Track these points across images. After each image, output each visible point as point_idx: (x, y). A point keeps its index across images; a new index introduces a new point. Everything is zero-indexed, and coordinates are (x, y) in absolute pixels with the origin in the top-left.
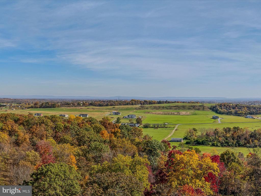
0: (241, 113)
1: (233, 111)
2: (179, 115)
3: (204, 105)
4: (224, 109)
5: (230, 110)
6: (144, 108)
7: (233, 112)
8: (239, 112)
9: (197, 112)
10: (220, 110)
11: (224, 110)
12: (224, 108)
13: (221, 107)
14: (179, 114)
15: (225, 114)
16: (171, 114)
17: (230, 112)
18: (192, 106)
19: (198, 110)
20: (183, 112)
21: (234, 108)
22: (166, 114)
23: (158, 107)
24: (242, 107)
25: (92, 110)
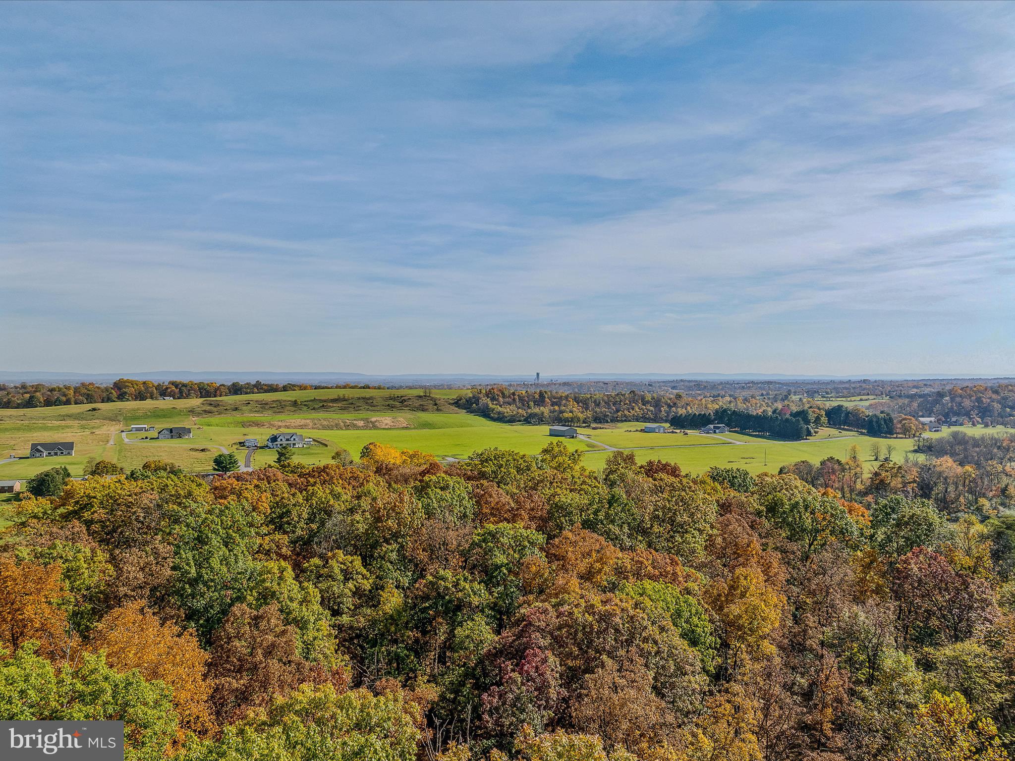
15: (520, 421)
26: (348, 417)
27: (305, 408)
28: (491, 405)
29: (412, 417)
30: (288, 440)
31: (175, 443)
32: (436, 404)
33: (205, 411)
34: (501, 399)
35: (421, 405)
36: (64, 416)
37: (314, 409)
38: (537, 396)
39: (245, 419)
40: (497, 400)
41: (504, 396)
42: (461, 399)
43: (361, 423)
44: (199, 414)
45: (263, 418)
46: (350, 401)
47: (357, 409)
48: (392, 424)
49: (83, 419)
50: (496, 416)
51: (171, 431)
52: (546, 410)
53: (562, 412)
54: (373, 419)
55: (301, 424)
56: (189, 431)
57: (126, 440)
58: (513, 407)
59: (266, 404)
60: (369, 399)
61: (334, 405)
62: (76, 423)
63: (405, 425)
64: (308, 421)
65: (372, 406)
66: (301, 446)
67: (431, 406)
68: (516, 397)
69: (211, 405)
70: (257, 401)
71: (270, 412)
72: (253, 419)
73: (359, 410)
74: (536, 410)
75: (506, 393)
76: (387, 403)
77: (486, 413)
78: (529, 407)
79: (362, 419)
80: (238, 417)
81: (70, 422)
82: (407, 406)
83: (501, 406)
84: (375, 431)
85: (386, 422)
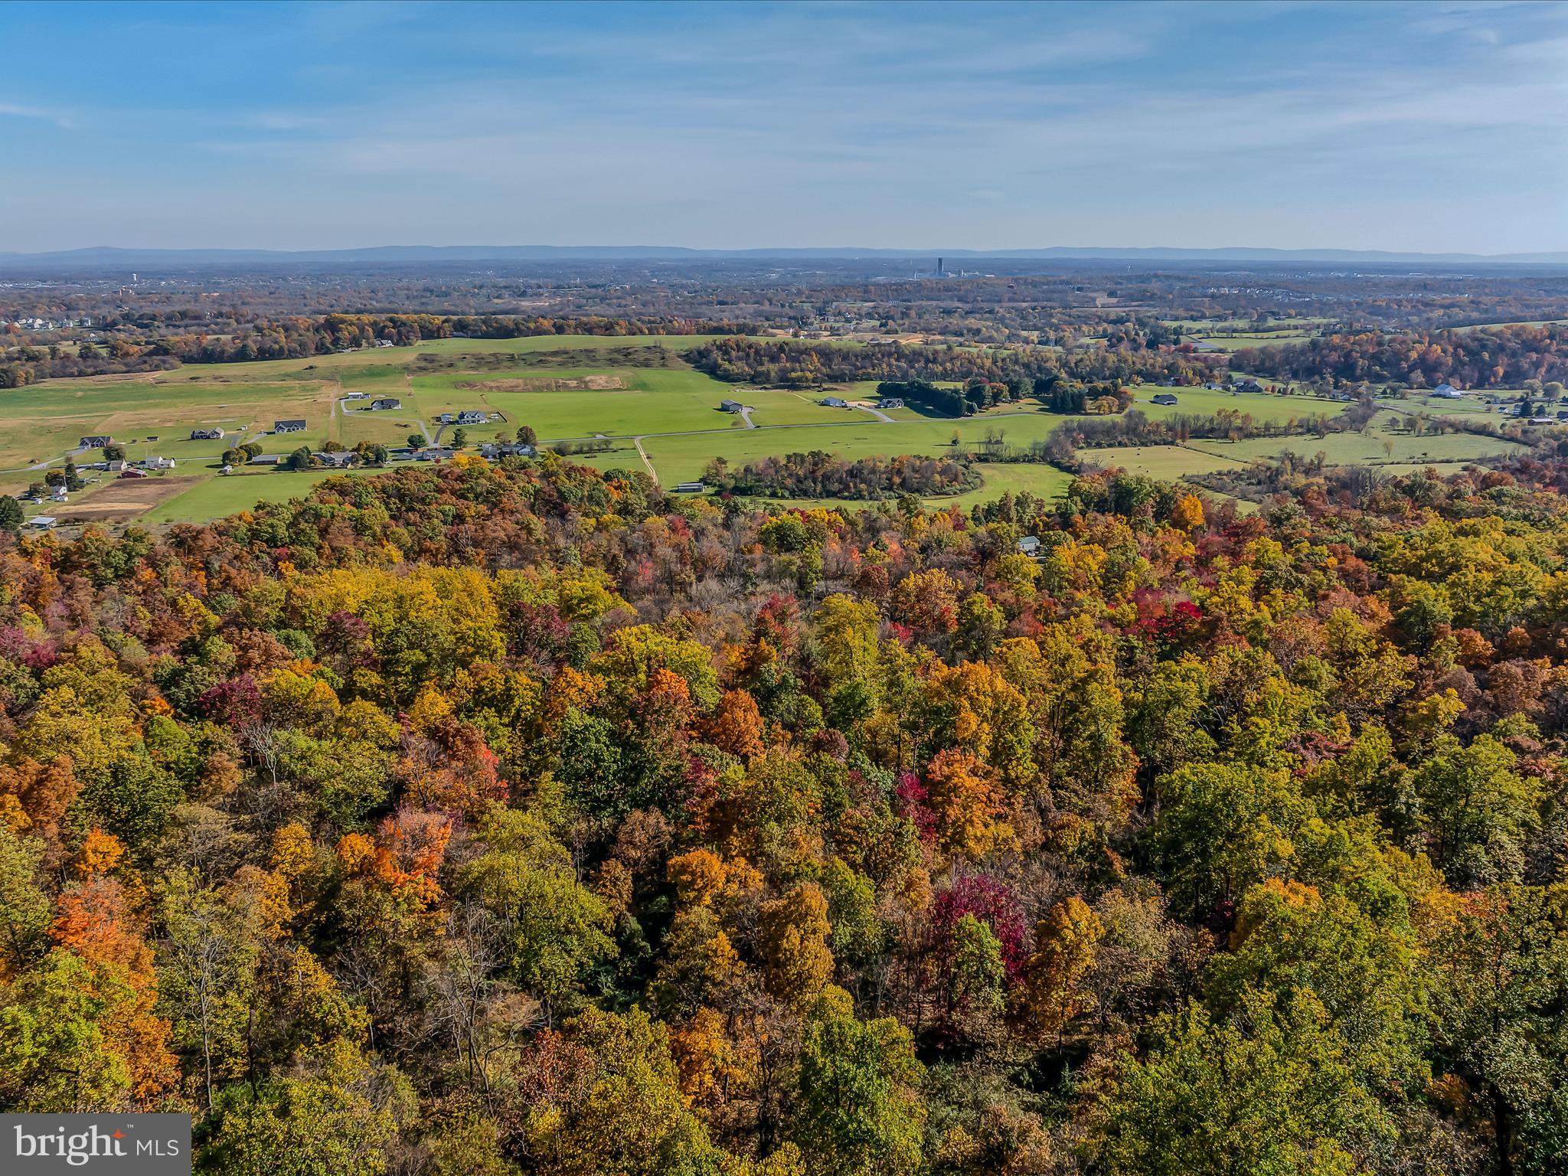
0: (799, 379)
1: (773, 368)
2: (587, 389)
3: (664, 346)
4: (740, 364)
5: (762, 364)
6: (436, 364)
7: (773, 374)
8: (793, 375)
9: (646, 374)
10: (726, 365)
11: (739, 367)
12: (740, 359)
13: (726, 353)
14: (584, 387)
16: (558, 388)
17: (761, 374)
18: (617, 351)
19: (647, 366)
20: (599, 378)
21: (774, 359)
22: (538, 389)
23: (492, 359)
24: (802, 352)
25: (218, 386)
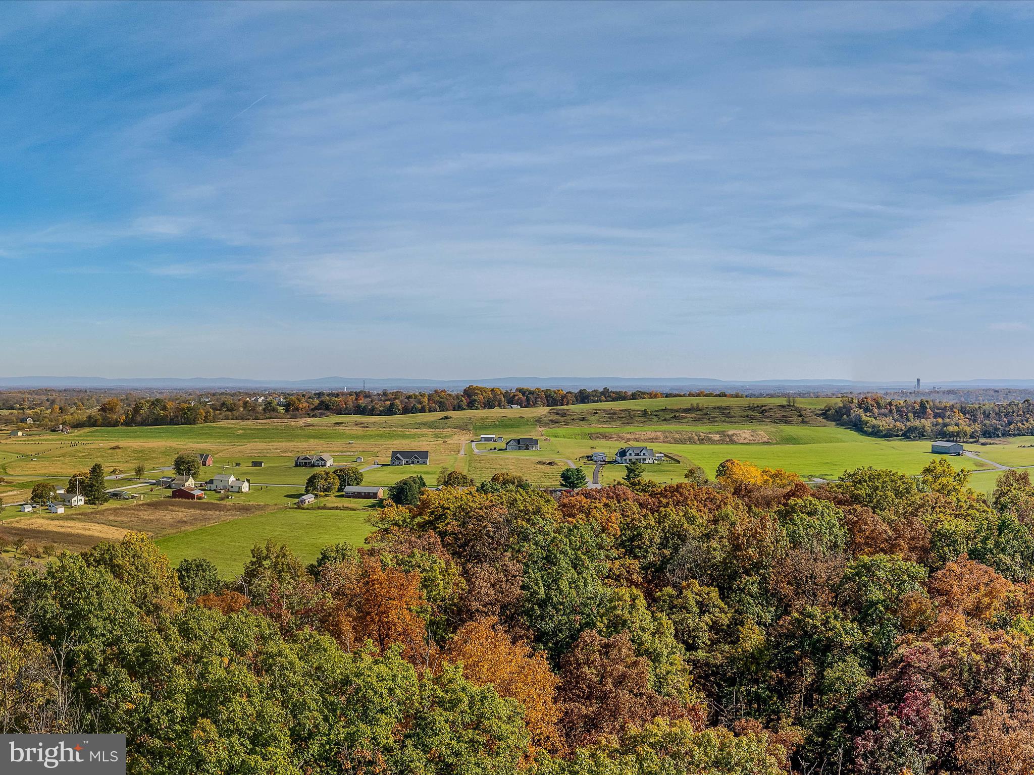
15: (897, 436)
26: (702, 429)
27: (655, 419)
28: (864, 418)
29: (774, 430)
30: (637, 455)
31: (523, 455)
32: (801, 416)
33: (552, 421)
34: (876, 410)
35: (784, 416)
36: (419, 424)
37: (665, 420)
38: (917, 407)
39: (593, 431)
40: (871, 411)
41: (879, 406)
42: (829, 410)
43: (717, 437)
44: (546, 425)
45: (611, 430)
46: (705, 411)
47: (712, 420)
48: (751, 438)
49: (436, 427)
50: (870, 430)
51: (519, 441)
52: (927, 423)
53: (946, 425)
54: (730, 433)
55: (651, 437)
56: (536, 442)
57: (476, 450)
58: (889, 420)
59: (615, 414)
60: (725, 409)
61: (687, 415)
62: (429, 431)
63: (766, 440)
64: (659, 434)
65: (728, 417)
66: (651, 461)
67: (795, 418)
68: (893, 408)
69: (558, 414)
70: (604, 410)
71: (618, 423)
72: (601, 430)
73: (714, 422)
74: (917, 423)
75: (882, 403)
76: (746, 414)
77: (858, 426)
78: (908, 420)
79: (717, 433)
80: (586, 428)
81: (424, 431)
82: (767, 417)
83: (875, 418)
84: (732, 446)
85: (744, 435)
